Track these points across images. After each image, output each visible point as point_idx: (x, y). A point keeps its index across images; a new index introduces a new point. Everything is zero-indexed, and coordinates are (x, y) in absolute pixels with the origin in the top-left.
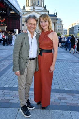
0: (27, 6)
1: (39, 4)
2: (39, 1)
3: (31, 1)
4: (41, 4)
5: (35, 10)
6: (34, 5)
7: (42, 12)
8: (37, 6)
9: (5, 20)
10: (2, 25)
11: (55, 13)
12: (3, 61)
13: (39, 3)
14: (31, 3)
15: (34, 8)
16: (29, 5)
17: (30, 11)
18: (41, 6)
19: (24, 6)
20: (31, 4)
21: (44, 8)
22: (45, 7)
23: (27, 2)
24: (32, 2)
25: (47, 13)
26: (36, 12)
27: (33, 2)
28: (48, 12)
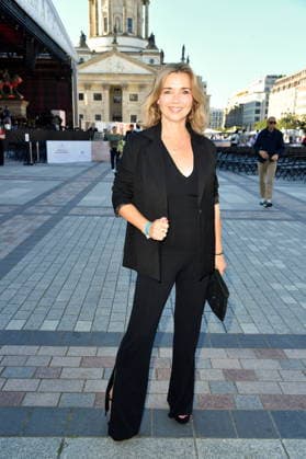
0: (91, 35)
1: (130, 31)
2: (130, 20)
3: (105, 19)
4: (139, 29)
5: (119, 49)
6: (114, 33)
7: (141, 53)
8: (125, 35)
9: (20, 80)
10: (11, 99)
11: (183, 59)
12: (10, 221)
13: (130, 25)
14: (105, 24)
15: (115, 42)
16: (100, 34)
17: (102, 53)
18: (139, 37)
19: (83, 37)
20: (106, 30)
21: (146, 43)
22: (151, 40)
23: (91, 22)
24: (110, 23)
25: (159, 57)
26: (122, 57)
27: (113, 23)
28: (162, 54)
